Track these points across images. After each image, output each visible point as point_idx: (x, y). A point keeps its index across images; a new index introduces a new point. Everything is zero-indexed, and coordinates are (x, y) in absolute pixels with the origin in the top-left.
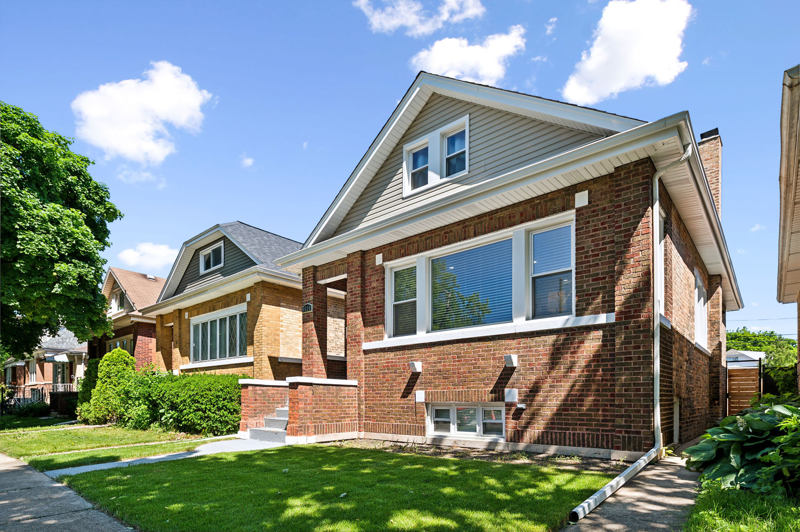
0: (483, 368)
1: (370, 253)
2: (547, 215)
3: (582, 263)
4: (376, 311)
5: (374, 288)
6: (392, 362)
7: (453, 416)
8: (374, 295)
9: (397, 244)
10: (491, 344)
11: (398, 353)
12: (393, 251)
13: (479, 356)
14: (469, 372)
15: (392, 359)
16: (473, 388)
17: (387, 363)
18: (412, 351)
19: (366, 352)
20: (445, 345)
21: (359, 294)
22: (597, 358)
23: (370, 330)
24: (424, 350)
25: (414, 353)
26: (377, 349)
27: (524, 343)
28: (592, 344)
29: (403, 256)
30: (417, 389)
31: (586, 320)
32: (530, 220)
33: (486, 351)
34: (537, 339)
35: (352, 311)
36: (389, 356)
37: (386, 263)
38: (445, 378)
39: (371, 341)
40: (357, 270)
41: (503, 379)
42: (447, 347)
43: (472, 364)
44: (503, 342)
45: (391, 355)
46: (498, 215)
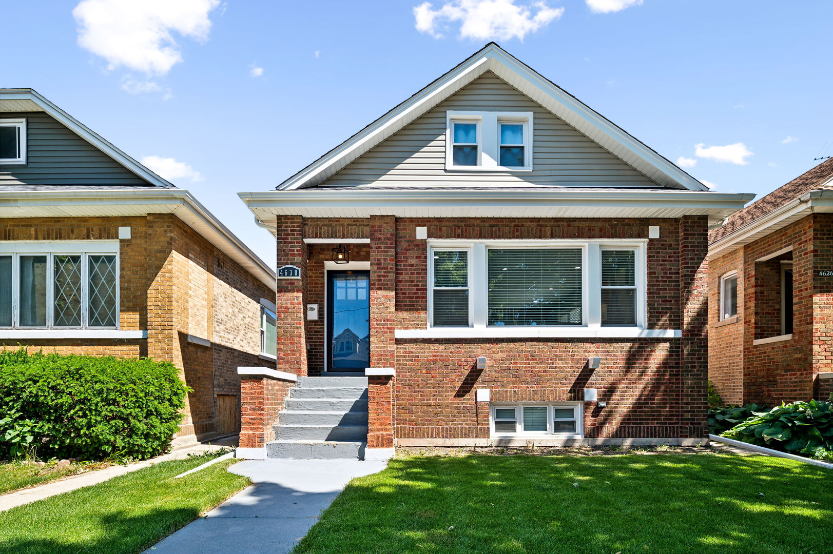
0: (560, 368)
1: (405, 222)
2: (624, 237)
3: (653, 285)
4: (415, 293)
5: (412, 265)
6: (442, 356)
7: (519, 416)
8: (412, 273)
9: (449, 221)
10: (569, 345)
11: (450, 346)
12: (444, 229)
13: (556, 356)
14: (545, 372)
15: (441, 352)
16: (549, 387)
17: (434, 356)
18: (472, 346)
19: (399, 341)
20: (516, 342)
21: (391, 268)
22: (665, 365)
23: (405, 315)
24: (488, 345)
25: (475, 348)
26: (418, 339)
27: (603, 348)
28: (660, 353)
29: (459, 237)
30: (479, 388)
31: (657, 333)
32: (608, 237)
33: (564, 352)
34: (615, 345)
35: (380, 289)
36: (436, 348)
37: (429, 240)
38: (514, 376)
39: (407, 328)
40: (389, 239)
41: (581, 379)
42: (518, 345)
43: (548, 364)
44: (581, 345)
45: (441, 347)
46: (576, 224)
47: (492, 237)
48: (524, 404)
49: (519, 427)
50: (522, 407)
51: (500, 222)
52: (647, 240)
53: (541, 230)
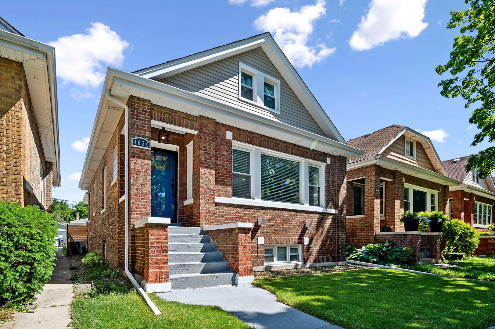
0: (294, 226)
1: (219, 125)
2: (318, 161)
4: (225, 174)
5: (223, 155)
6: (240, 216)
7: (276, 252)
8: (224, 161)
9: (244, 132)
10: (298, 214)
11: (244, 209)
12: (242, 136)
13: (293, 219)
14: (288, 228)
15: (240, 213)
16: (290, 236)
17: (236, 215)
18: (255, 211)
19: (217, 204)
20: (276, 210)
21: (213, 155)
22: (331, 226)
23: (219, 187)
24: (263, 211)
25: (257, 212)
26: (227, 204)
27: (311, 216)
28: (329, 221)
29: (249, 143)
30: (259, 236)
31: (329, 211)
32: (313, 159)
33: (296, 217)
34: (315, 215)
35: (206, 167)
36: (237, 210)
37: (233, 141)
38: (275, 230)
39: (220, 196)
40: (212, 135)
41: (303, 232)
42: (277, 212)
43: (290, 223)
44: (303, 214)
45: (239, 210)
46: (301, 149)
47: (265, 147)
48: (277, 246)
49: (275, 259)
50: (277, 247)
51: (269, 139)
52: (326, 164)
53: (287, 149)
